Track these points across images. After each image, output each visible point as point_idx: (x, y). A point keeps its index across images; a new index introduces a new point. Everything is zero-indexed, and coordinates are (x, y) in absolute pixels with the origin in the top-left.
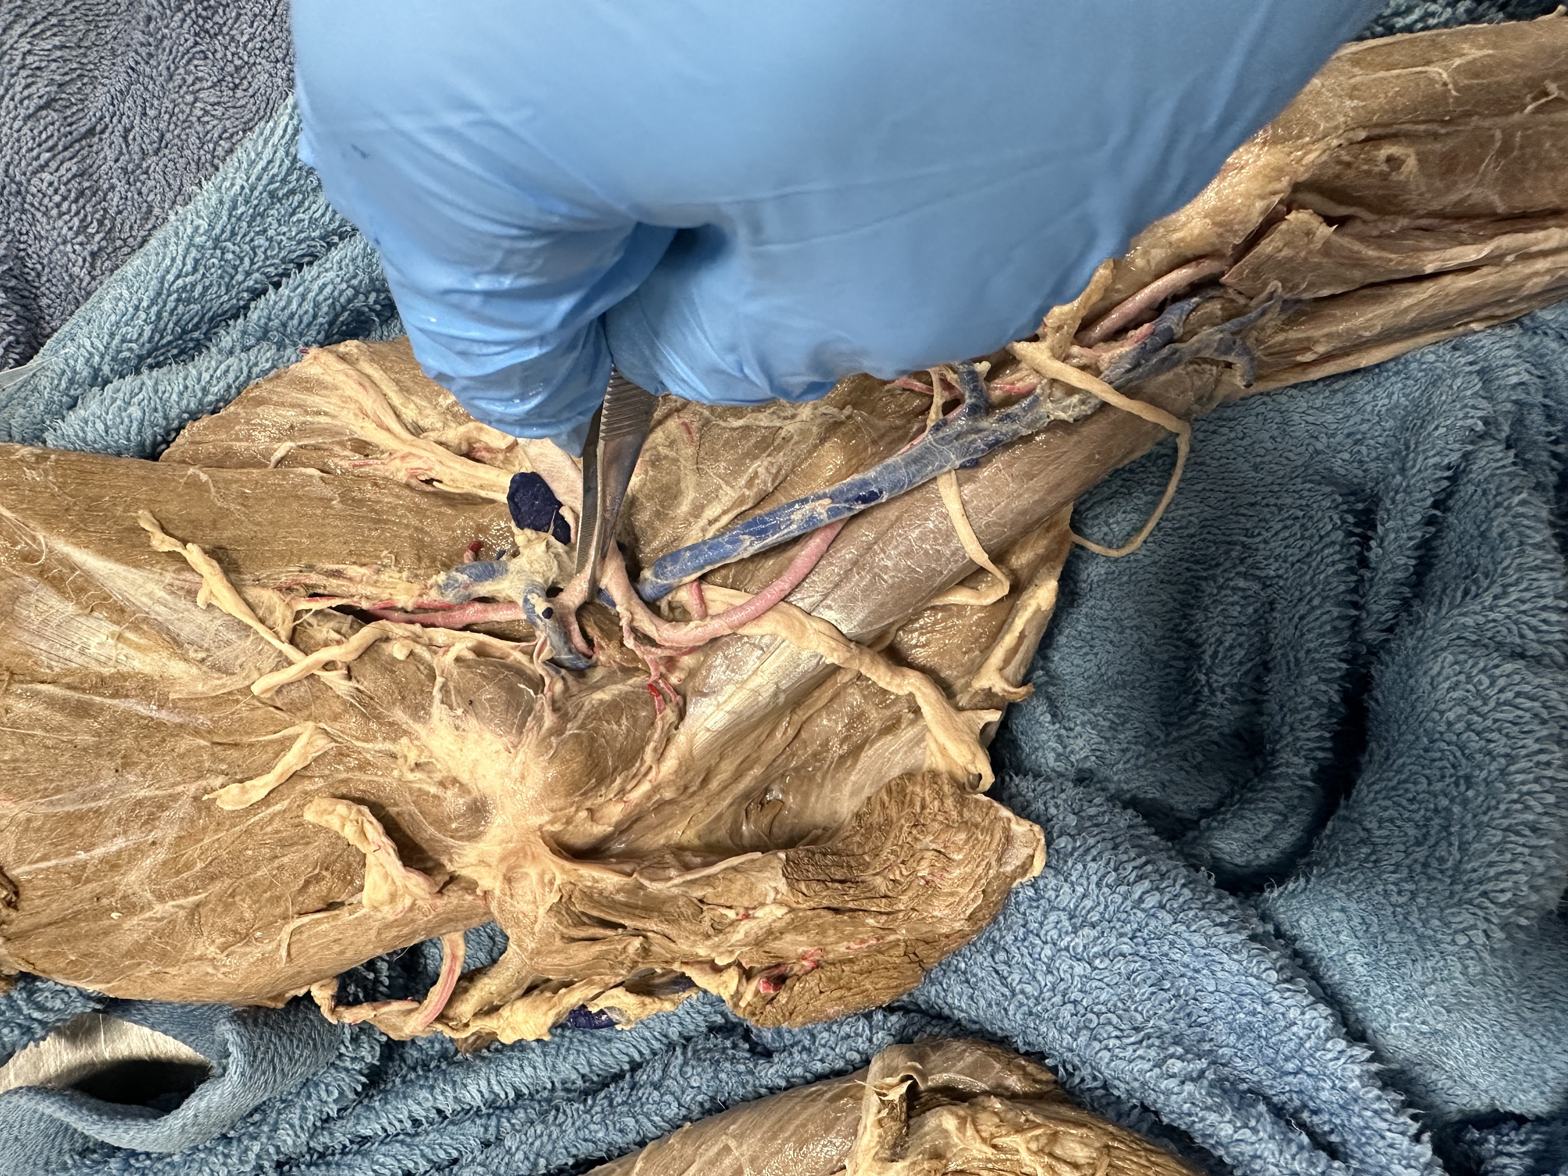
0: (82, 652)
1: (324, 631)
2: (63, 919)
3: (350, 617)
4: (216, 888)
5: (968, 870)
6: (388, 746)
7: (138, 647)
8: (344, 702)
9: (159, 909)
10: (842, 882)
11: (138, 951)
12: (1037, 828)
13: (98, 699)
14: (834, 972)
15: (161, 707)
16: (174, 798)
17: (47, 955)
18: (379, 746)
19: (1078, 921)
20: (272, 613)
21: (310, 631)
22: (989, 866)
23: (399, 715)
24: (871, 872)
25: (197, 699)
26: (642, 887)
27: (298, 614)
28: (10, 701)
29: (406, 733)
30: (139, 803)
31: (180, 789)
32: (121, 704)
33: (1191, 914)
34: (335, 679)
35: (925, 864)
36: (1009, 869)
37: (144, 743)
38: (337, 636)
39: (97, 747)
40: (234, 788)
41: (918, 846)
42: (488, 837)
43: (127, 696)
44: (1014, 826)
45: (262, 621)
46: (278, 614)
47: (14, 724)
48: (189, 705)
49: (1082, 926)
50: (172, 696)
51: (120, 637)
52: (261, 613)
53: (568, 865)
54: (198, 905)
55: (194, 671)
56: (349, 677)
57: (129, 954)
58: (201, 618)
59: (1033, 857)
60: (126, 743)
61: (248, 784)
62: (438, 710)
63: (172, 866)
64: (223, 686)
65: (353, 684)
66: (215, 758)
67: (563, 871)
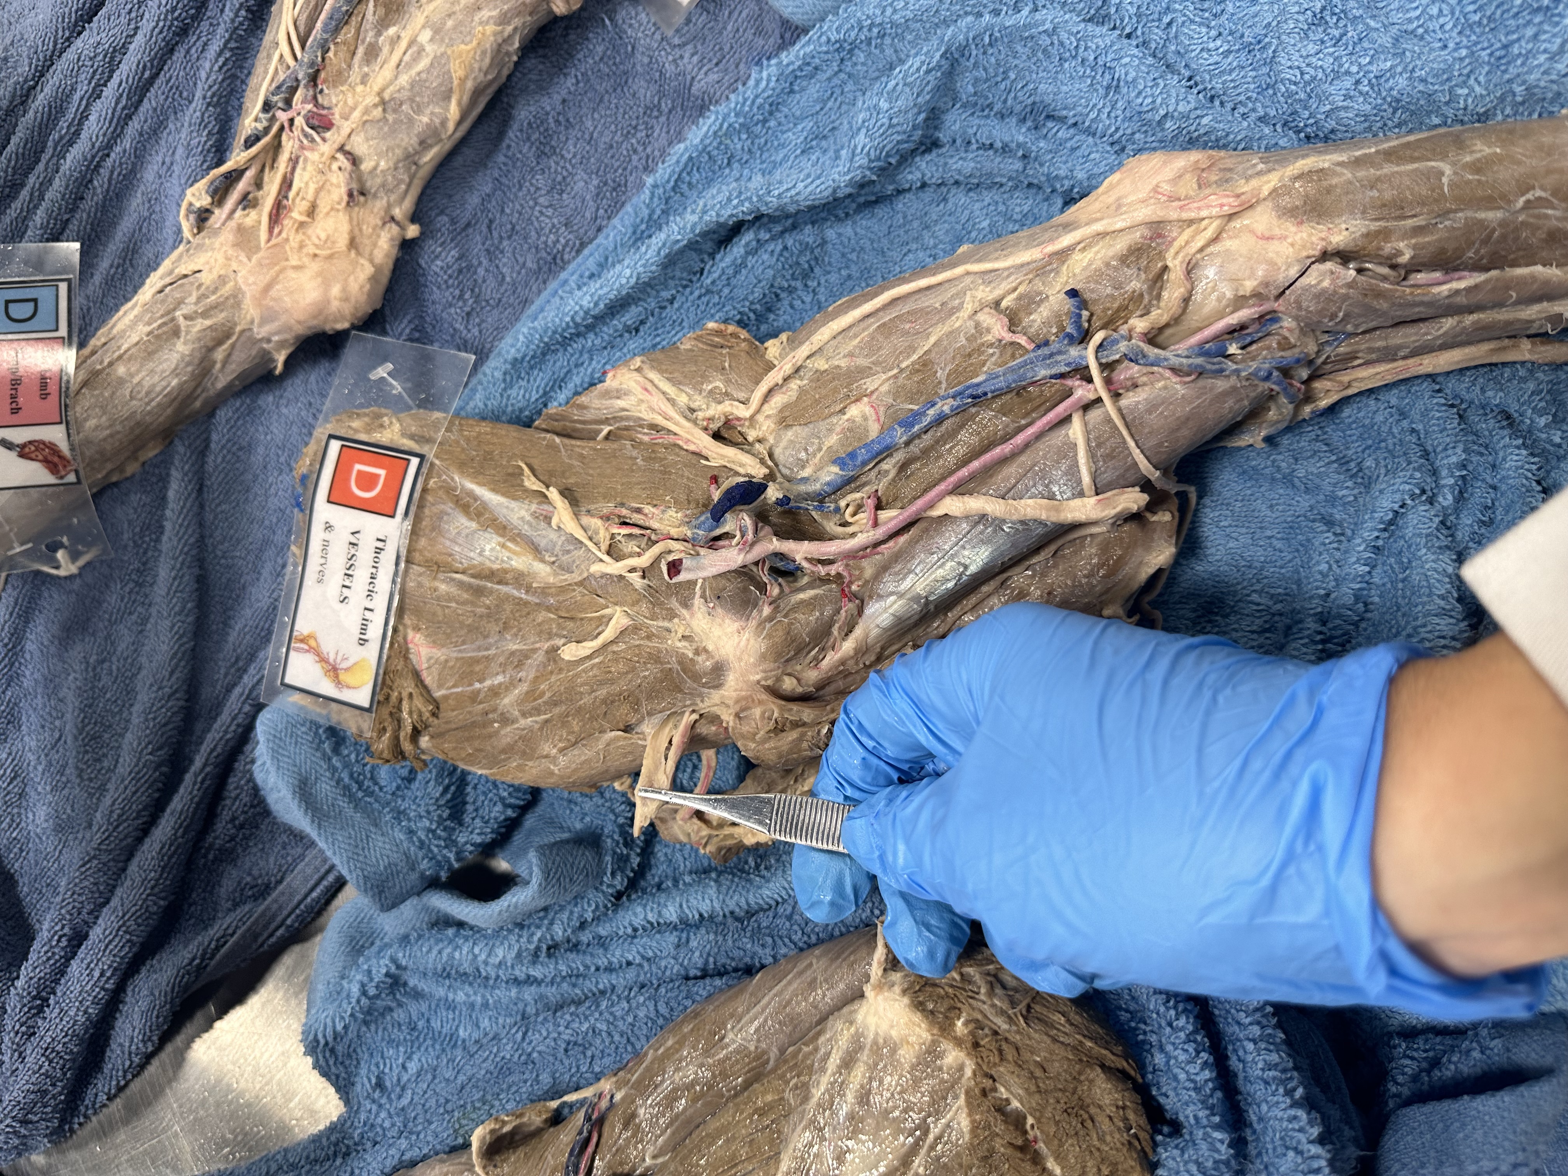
0: (480, 554)
1: (631, 547)
2: (465, 726)
4: (558, 710)
6: (666, 624)
7: (515, 553)
8: (640, 593)
9: (523, 723)
11: (509, 750)
13: (489, 584)
15: (527, 592)
16: (535, 651)
17: (455, 748)
18: (661, 624)
20: (597, 533)
21: (620, 547)
23: (674, 603)
25: (550, 588)
27: (613, 536)
28: (437, 584)
30: (513, 653)
31: (538, 645)
32: (503, 589)
34: (635, 579)
37: (517, 615)
38: (636, 552)
39: (489, 616)
40: (571, 646)
42: (726, 687)
45: (592, 539)
47: (438, 599)
48: (544, 591)
50: (534, 585)
51: (503, 546)
54: (547, 721)
56: (644, 577)
57: (503, 751)
58: (553, 536)
60: (506, 614)
61: (580, 645)
63: (531, 695)
64: (566, 579)
65: (646, 581)
66: (559, 627)
67: (779, 707)
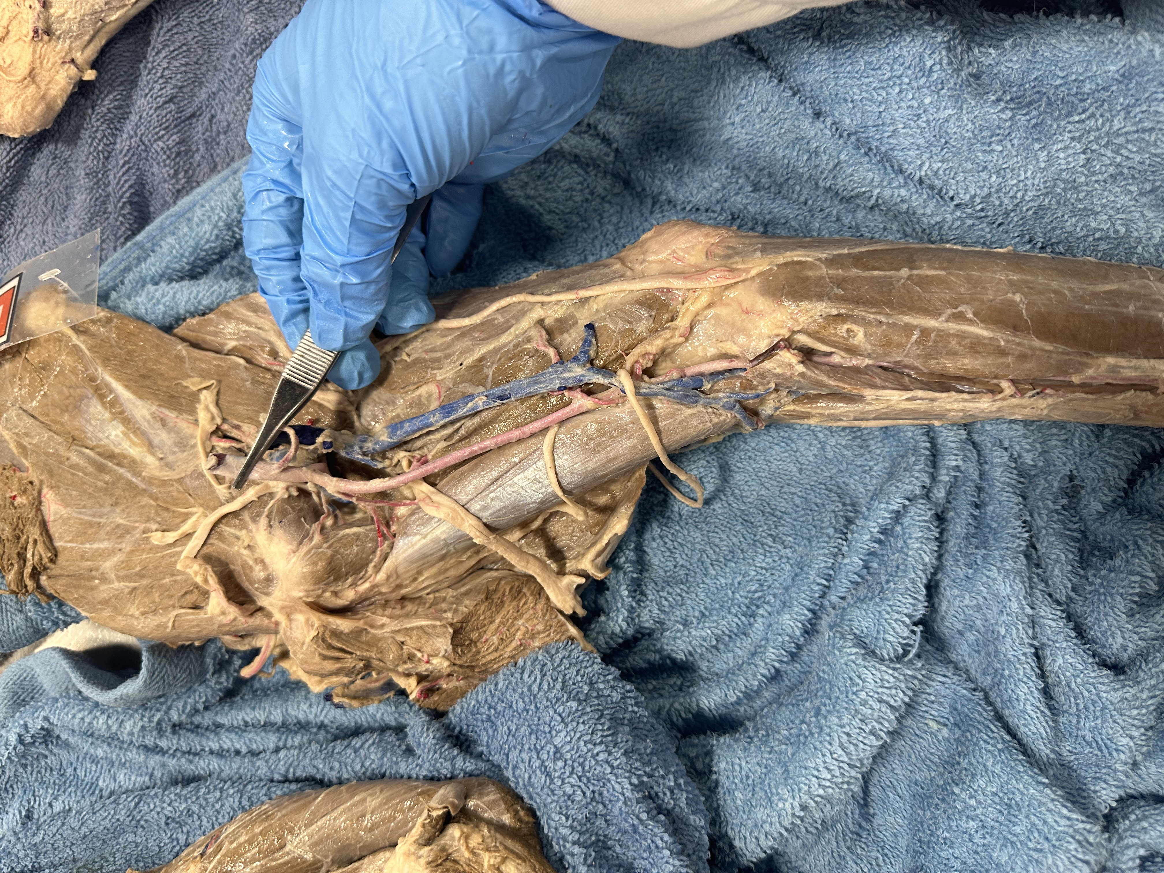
0: (107, 437)
2: (74, 576)
4: (145, 582)
6: (237, 532)
7: (134, 443)
9: (116, 585)
11: (105, 602)
13: (110, 464)
16: (134, 528)
17: (64, 591)
18: (232, 530)
23: (246, 516)
28: (70, 454)
29: (247, 527)
30: (118, 526)
31: (137, 524)
32: (121, 470)
37: (127, 494)
39: (106, 489)
40: (159, 534)
48: (150, 481)
50: (144, 474)
53: (323, 616)
54: (135, 588)
55: (157, 463)
57: (100, 603)
60: (119, 491)
61: (166, 533)
62: (264, 520)
63: (126, 564)
64: (168, 475)
66: (157, 514)
67: (319, 619)
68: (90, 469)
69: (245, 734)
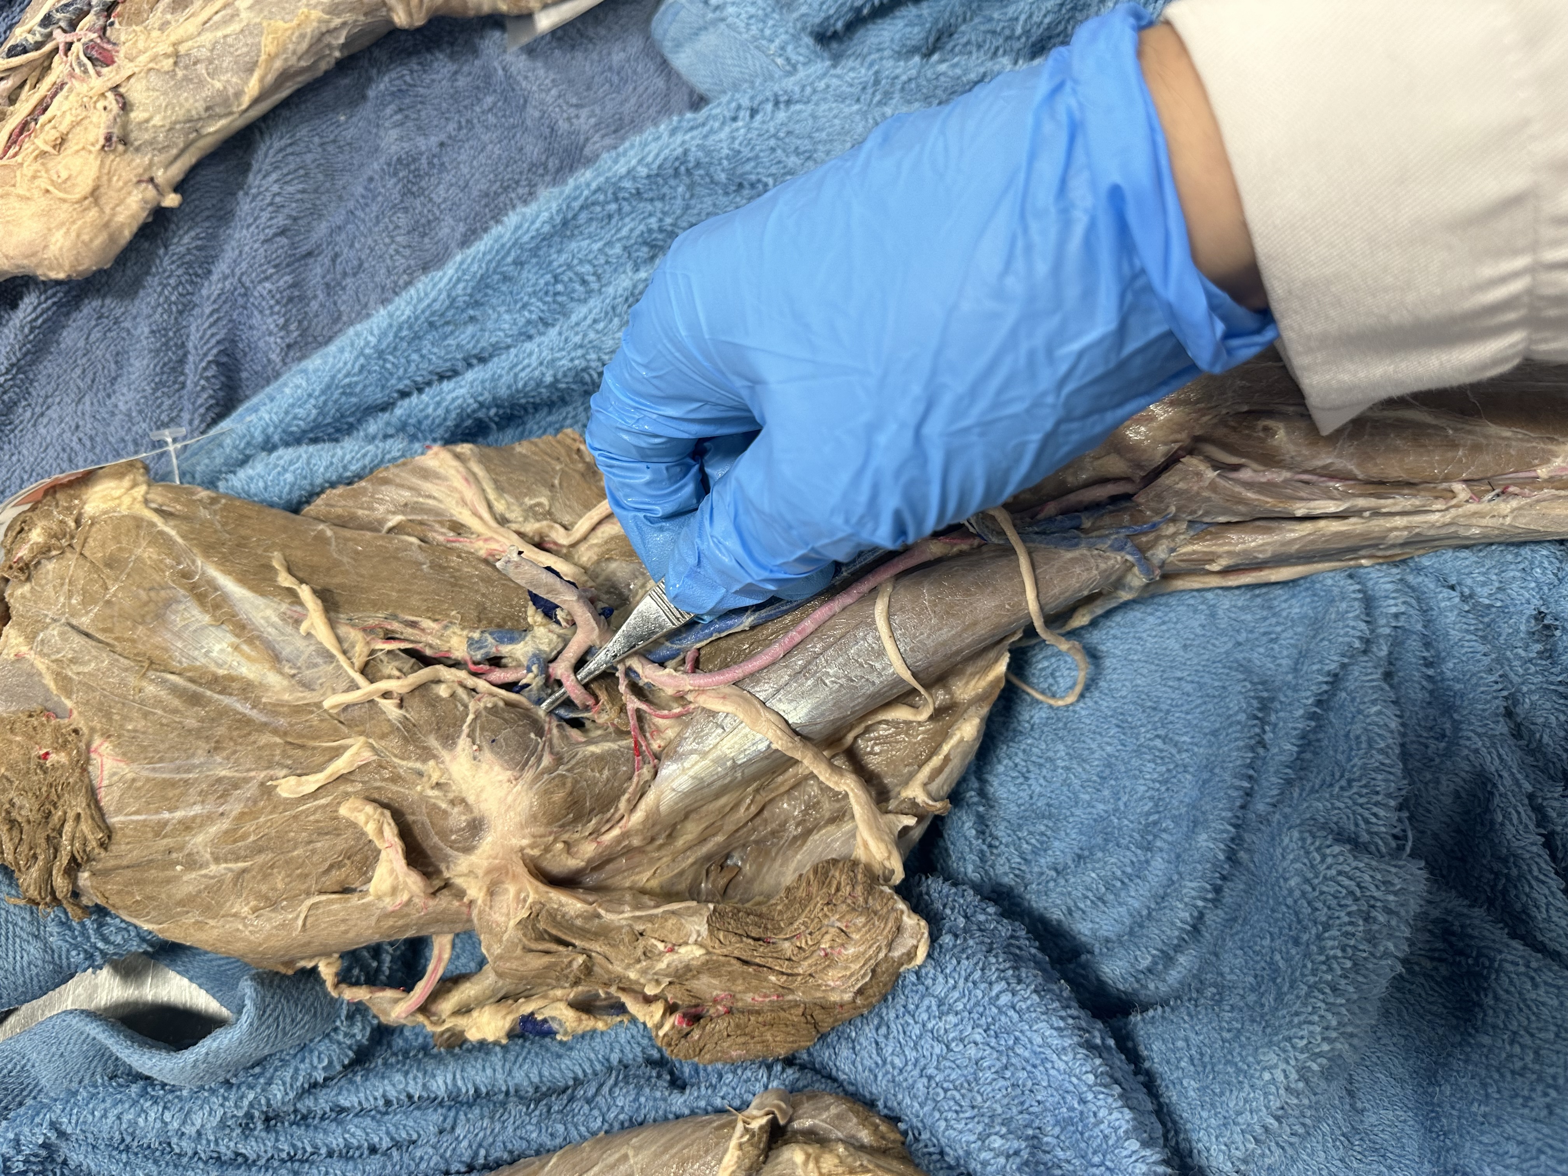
0: (206, 655)
1: (390, 668)
2: (139, 865)
3: (413, 660)
4: (261, 858)
5: (862, 949)
6: (418, 765)
7: (249, 658)
8: (392, 725)
9: (213, 869)
10: (755, 939)
11: (190, 901)
12: (923, 923)
13: (209, 693)
14: (743, 1019)
15: (254, 707)
16: (246, 781)
18: (411, 764)
19: (945, 1008)
20: (353, 647)
21: (380, 666)
22: (879, 949)
23: (433, 742)
24: (782, 936)
25: (283, 706)
26: (599, 916)
27: (373, 652)
28: (145, 684)
29: (435, 757)
30: (219, 780)
31: (252, 774)
32: (226, 700)
33: (1034, 1015)
34: (389, 707)
35: (828, 937)
36: (896, 954)
37: (235, 733)
38: (397, 673)
39: (199, 730)
40: (294, 780)
41: (826, 922)
42: (479, 852)
43: (231, 694)
44: (905, 918)
45: (345, 652)
46: (358, 648)
47: (142, 702)
48: (274, 709)
49: (948, 1013)
50: (264, 700)
51: (237, 648)
52: (346, 646)
53: (543, 888)
54: (244, 871)
55: (285, 683)
56: (401, 706)
57: (180, 903)
58: (300, 643)
59: (917, 947)
60: (221, 731)
61: (304, 778)
62: (463, 742)
63: (231, 835)
64: (304, 698)
65: (402, 712)
66: (284, 754)
67: (537, 891)
68: (176, 703)
69: (386, 1117)
